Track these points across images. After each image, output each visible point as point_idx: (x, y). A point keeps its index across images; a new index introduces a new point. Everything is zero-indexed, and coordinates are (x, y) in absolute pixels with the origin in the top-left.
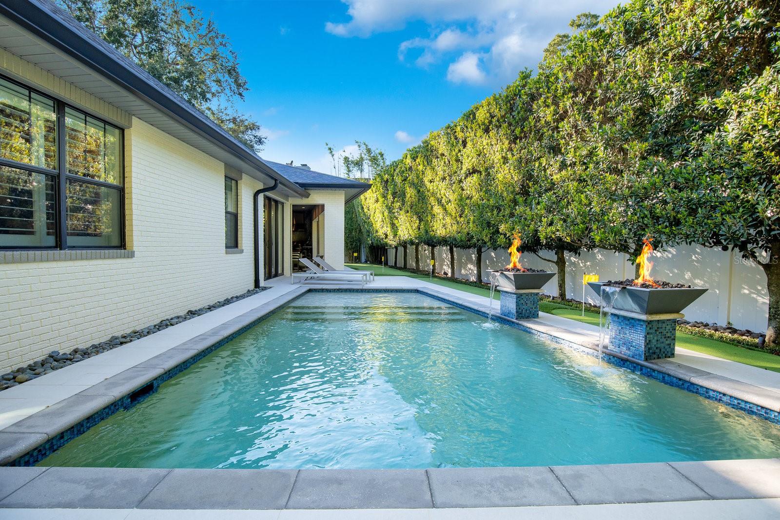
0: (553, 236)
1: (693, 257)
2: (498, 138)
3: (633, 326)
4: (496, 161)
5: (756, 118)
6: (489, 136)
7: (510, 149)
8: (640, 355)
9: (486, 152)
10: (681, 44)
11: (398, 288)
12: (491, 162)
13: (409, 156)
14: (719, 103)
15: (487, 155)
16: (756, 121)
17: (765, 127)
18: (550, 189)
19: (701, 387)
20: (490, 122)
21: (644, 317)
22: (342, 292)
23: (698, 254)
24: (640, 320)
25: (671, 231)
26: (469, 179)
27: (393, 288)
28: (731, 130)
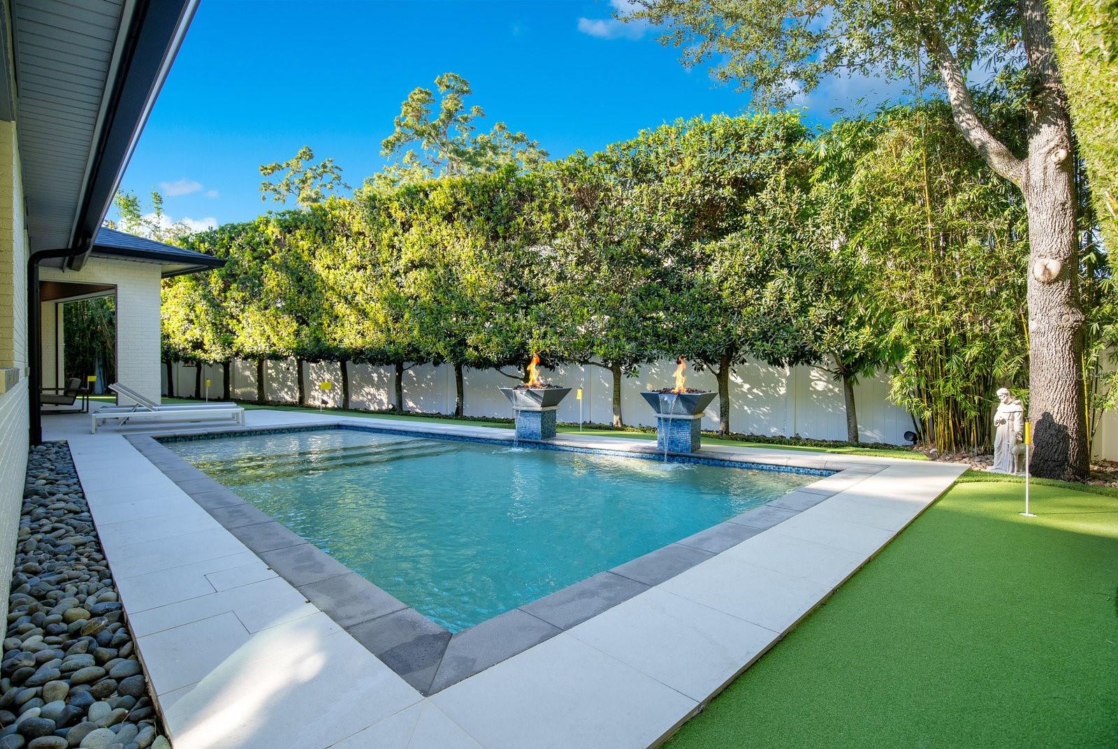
0: (547, 350)
1: (653, 371)
2: (468, 230)
3: (680, 426)
4: (463, 257)
5: (731, 266)
6: (452, 227)
7: (487, 247)
8: (687, 450)
9: (446, 244)
10: (681, 195)
11: (309, 425)
12: (456, 257)
13: (273, 222)
14: (708, 248)
15: (448, 248)
16: (732, 268)
17: (736, 274)
18: (543, 301)
19: (737, 462)
20: (455, 210)
21: (691, 417)
22: (213, 438)
23: (657, 367)
24: (686, 420)
25: (671, 348)
26: (413, 274)
27: (301, 425)
28: (714, 271)
